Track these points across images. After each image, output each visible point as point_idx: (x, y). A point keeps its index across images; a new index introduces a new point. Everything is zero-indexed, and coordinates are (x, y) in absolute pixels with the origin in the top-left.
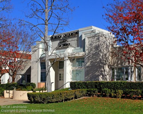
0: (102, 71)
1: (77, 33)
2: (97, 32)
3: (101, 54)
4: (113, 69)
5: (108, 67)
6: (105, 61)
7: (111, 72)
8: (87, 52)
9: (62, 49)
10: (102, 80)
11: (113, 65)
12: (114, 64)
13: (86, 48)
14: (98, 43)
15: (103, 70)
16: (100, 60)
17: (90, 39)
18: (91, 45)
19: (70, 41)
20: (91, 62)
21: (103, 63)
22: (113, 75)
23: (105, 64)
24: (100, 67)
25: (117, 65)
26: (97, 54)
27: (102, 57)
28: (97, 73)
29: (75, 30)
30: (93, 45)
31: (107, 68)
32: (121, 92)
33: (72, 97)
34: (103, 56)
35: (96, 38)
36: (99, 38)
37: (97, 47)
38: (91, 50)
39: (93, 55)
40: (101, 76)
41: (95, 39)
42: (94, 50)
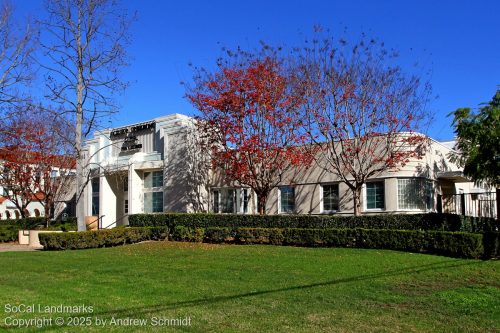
0: (192, 196)
1: (153, 125)
2: (184, 124)
3: (191, 165)
4: (216, 193)
5: (206, 188)
6: (200, 178)
7: (212, 197)
8: (167, 160)
9: (127, 154)
10: (192, 211)
11: (216, 185)
12: (217, 183)
13: (166, 154)
14: (184, 145)
15: (193, 193)
16: (189, 176)
17: (172, 138)
18: (173, 148)
19: (141, 139)
20: (174, 179)
21: (194, 182)
22: (216, 204)
23: (199, 184)
24: (189, 188)
25: (222, 185)
26: (182, 166)
27: (193, 170)
28: (183, 200)
29: (147, 121)
30: (177, 149)
31: (202, 190)
32: (201, 231)
33: (120, 240)
34: (194, 168)
35: (181, 135)
36: (186, 136)
37: (183, 153)
38: (174, 157)
39: (177, 166)
40: (191, 205)
41: (180, 138)
42: (178, 157)
